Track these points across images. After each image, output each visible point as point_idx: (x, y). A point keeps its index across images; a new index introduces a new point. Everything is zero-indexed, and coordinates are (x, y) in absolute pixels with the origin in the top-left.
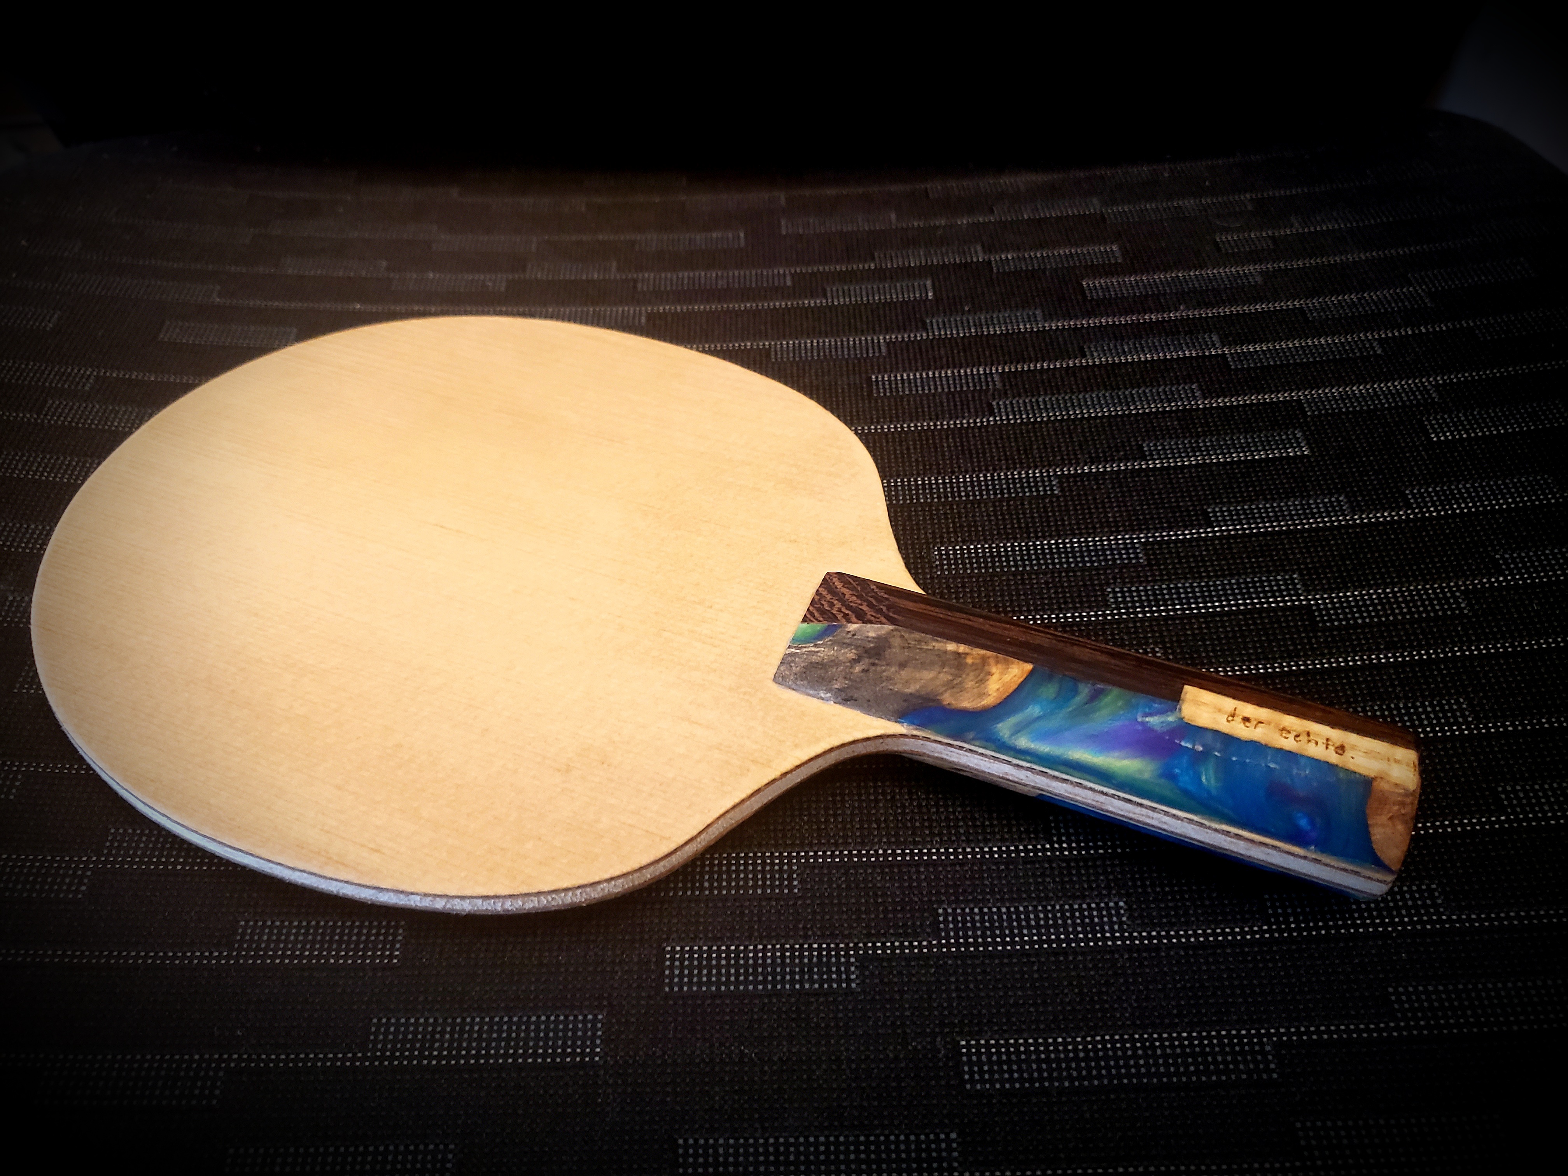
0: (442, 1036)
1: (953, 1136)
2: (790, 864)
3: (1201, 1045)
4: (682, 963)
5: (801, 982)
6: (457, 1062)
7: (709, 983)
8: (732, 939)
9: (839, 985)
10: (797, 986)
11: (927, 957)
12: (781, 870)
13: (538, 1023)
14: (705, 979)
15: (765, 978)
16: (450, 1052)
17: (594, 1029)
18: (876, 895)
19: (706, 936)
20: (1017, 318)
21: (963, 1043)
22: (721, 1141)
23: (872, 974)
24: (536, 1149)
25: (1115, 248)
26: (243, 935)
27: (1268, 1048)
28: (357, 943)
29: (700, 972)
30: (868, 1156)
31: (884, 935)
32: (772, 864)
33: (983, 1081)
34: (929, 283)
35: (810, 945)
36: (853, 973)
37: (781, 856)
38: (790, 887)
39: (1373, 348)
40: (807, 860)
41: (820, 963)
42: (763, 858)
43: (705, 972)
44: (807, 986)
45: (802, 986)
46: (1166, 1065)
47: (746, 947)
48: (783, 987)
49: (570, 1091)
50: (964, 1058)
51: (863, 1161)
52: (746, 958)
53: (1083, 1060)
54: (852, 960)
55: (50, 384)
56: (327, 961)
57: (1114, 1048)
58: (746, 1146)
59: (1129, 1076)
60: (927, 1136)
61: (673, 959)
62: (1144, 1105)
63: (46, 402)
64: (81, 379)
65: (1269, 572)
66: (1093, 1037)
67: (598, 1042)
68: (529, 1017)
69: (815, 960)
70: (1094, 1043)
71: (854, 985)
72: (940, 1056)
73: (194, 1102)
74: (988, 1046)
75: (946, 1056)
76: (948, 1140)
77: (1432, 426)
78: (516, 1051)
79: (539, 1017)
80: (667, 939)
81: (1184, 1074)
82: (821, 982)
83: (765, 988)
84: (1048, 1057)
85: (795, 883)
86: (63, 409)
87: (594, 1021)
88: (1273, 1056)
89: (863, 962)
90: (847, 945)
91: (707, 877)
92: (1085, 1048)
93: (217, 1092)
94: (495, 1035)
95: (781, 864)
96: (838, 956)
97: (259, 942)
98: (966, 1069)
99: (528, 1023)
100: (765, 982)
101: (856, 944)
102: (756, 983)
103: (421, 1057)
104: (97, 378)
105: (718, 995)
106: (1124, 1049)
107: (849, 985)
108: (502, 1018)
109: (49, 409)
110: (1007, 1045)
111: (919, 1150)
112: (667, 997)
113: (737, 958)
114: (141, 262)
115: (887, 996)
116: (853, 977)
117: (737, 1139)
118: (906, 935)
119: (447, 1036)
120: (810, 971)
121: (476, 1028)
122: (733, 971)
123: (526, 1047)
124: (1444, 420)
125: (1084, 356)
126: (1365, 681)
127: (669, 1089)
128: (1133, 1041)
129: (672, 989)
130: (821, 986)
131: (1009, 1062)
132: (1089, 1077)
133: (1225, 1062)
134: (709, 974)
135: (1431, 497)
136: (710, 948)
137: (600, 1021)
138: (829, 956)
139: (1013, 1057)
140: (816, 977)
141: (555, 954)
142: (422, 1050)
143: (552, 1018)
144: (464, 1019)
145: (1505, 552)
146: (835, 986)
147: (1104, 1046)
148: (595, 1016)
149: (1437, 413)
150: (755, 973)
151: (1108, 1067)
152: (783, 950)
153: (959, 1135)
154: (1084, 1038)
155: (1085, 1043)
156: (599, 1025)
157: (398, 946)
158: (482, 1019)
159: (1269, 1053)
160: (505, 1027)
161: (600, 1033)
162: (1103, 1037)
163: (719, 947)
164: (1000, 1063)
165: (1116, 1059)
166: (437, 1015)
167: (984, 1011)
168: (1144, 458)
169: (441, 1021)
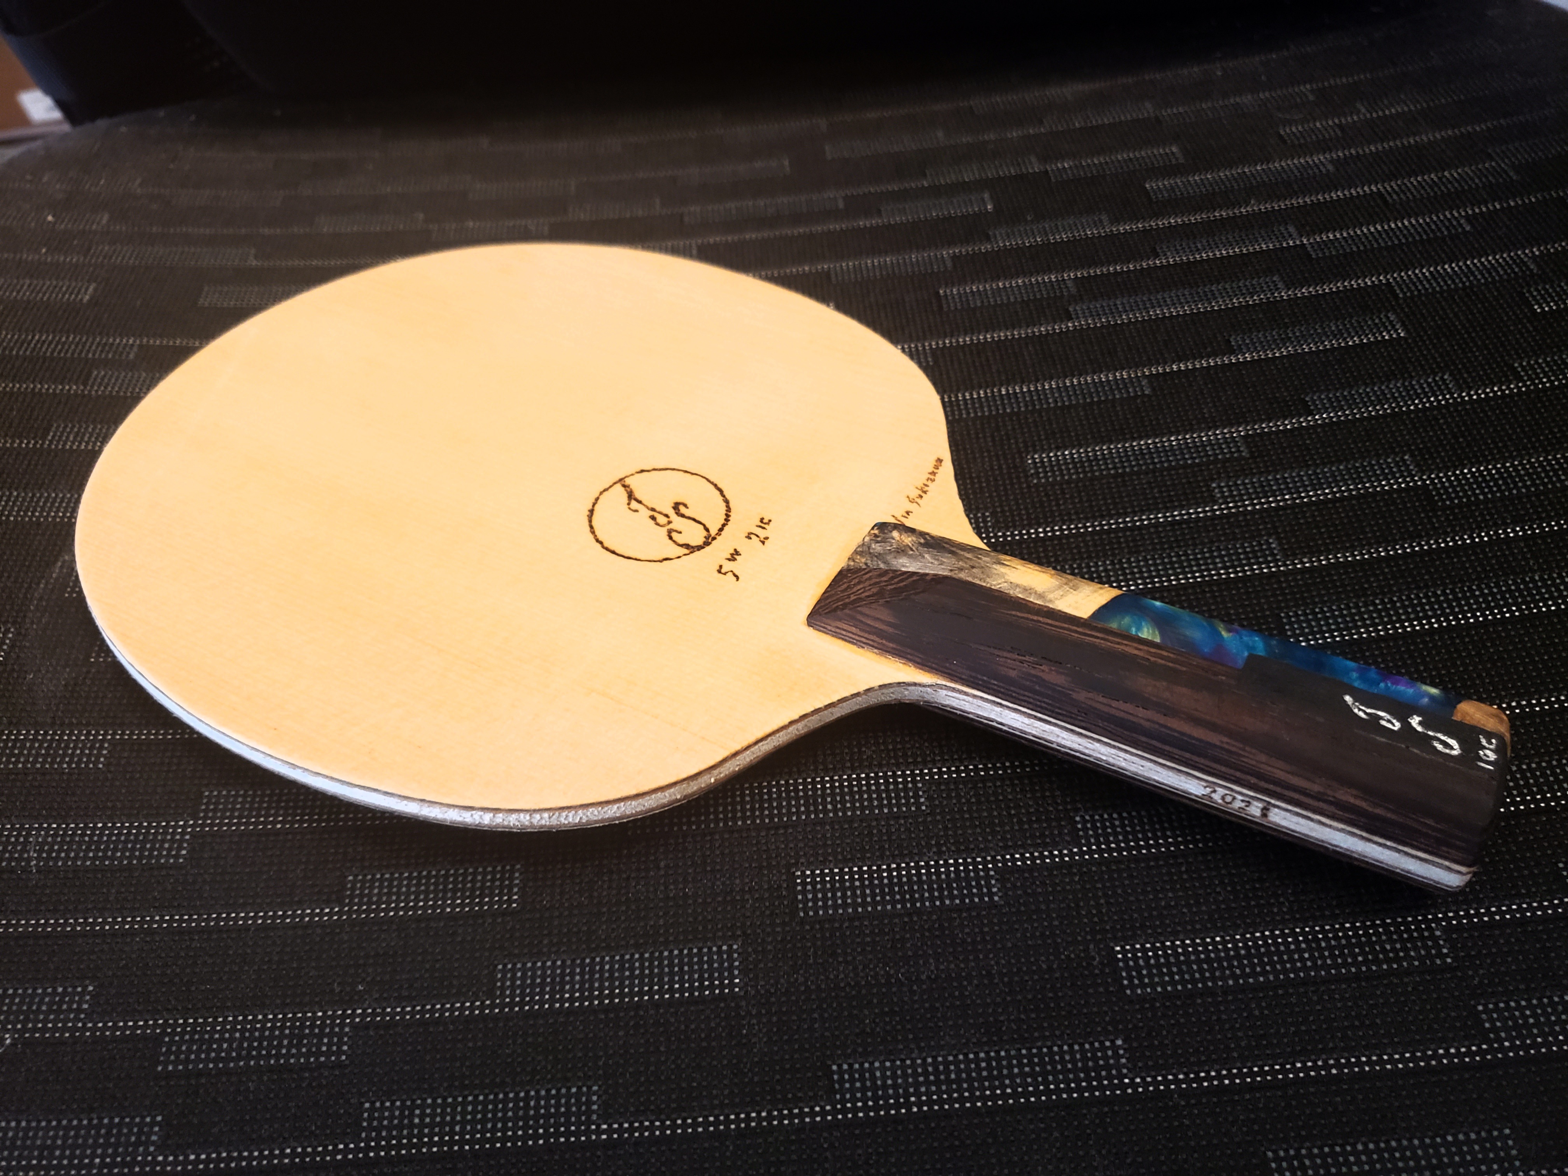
0: (572, 978)
1: (1119, 1042)
2: (914, 781)
3: (1366, 934)
4: (814, 887)
5: (941, 898)
6: (591, 1003)
7: (845, 905)
8: (863, 860)
9: (981, 899)
10: (938, 903)
11: (1069, 865)
12: (906, 789)
13: (671, 957)
14: (840, 901)
15: (903, 897)
16: (582, 994)
17: (731, 959)
18: (1009, 808)
19: (835, 858)
20: (1082, 224)
21: (1118, 948)
22: (877, 1064)
23: (1014, 886)
24: (684, 1085)
25: (1174, 149)
26: (353, 889)
27: (1438, 933)
28: (473, 889)
29: (834, 895)
30: (1033, 1069)
31: (1023, 846)
32: (896, 783)
33: (1143, 986)
34: (986, 196)
35: (946, 861)
36: (994, 886)
37: (904, 775)
38: (918, 805)
39: (1461, 225)
40: (932, 777)
41: (958, 878)
42: (885, 777)
43: (839, 894)
44: (947, 902)
45: (942, 903)
46: (1332, 956)
47: (879, 867)
48: (923, 904)
49: (713, 1025)
50: (1121, 964)
51: (1028, 1075)
52: (880, 878)
53: (1245, 957)
54: (992, 873)
55: (94, 355)
56: (443, 910)
57: (1275, 943)
58: (903, 1068)
59: (1295, 970)
60: (1092, 1044)
61: (804, 884)
62: (1315, 998)
63: (91, 373)
64: (124, 348)
65: (1378, 456)
66: (1252, 934)
67: (736, 972)
68: (661, 953)
69: (952, 875)
70: (1255, 940)
71: (996, 898)
72: (1095, 963)
73: (322, 1059)
74: (1144, 950)
75: (1101, 963)
76: (1114, 1048)
77: (1534, 297)
78: (651, 988)
79: (671, 952)
80: (796, 864)
81: (1352, 964)
82: (962, 897)
83: (904, 906)
84: (1208, 956)
85: (922, 800)
86: (110, 380)
87: (730, 951)
88: (1445, 940)
89: (1004, 874)
90: (984, 858)
91: (829, 799)
92: (1246, 945)
93: (345, 1048)
94: (627, 973)
95: (905, 782)
96: (976, 870)
97: (370, 896)
98: (1124, 974)
99: (661, 959)
100: (903, 901)
101: (994, 857)
102: (894, 903)
103: (552, 1001)
104: (141, 346)
105: (856, 916)
106: (1286, 944)
107: (991, 899)
108: (632, 955)
109: (95, 379)
110: (1164, 948)
111: (1084, 1059)
112: (802, 922)
113: (871, 878)
114: (172, 230)
115: (1033, 907)
116: (995, 890)
117: (893, 1061)
118: (1045, 846)
119: (578, 978)
120: (950, 888)
121: (607, 967)
122: (868, 891)
123: (661, 984)
124: (1546, 290)
125: (1157, 256)
126: (1495, 556)
127: (816, 1015)
128: (1295, 935)
129: (806, 913)
130: (962, 901)
131: (1168, 964)
132: (1254, 975)
133: (1393, 949)
134: (844, 897)
135: (1542, 368)
136: (841, 870)
137: (736, 951)
138: (966, 870)
139: (1172, 960)
140: (955, 892)
141: (681, 886)
142: (552, 993)
143: (685, 952)
144: (593, 959)
146: (977, 900)
147: (1265, 942)
148: (730, 946)
149: (1537, 284)
150: (892, 893)
151: (1272, 963)
152: (918, 868)
153: (1124, 1041)
154: (1243, 935)
155: (1245, 941)
156: (736, 955)
157: (516, 890)
158: (612, 957)
159: (1439, 937)
160: (637, 964)
161: (737, 963)
162: (1263, 933)
163: (851, 869)
164: (1158, 966)
165: (1280, 954)
166: (564, 957)
167: (1136, 915)
168: (1232, 352)
169: (569, 962)
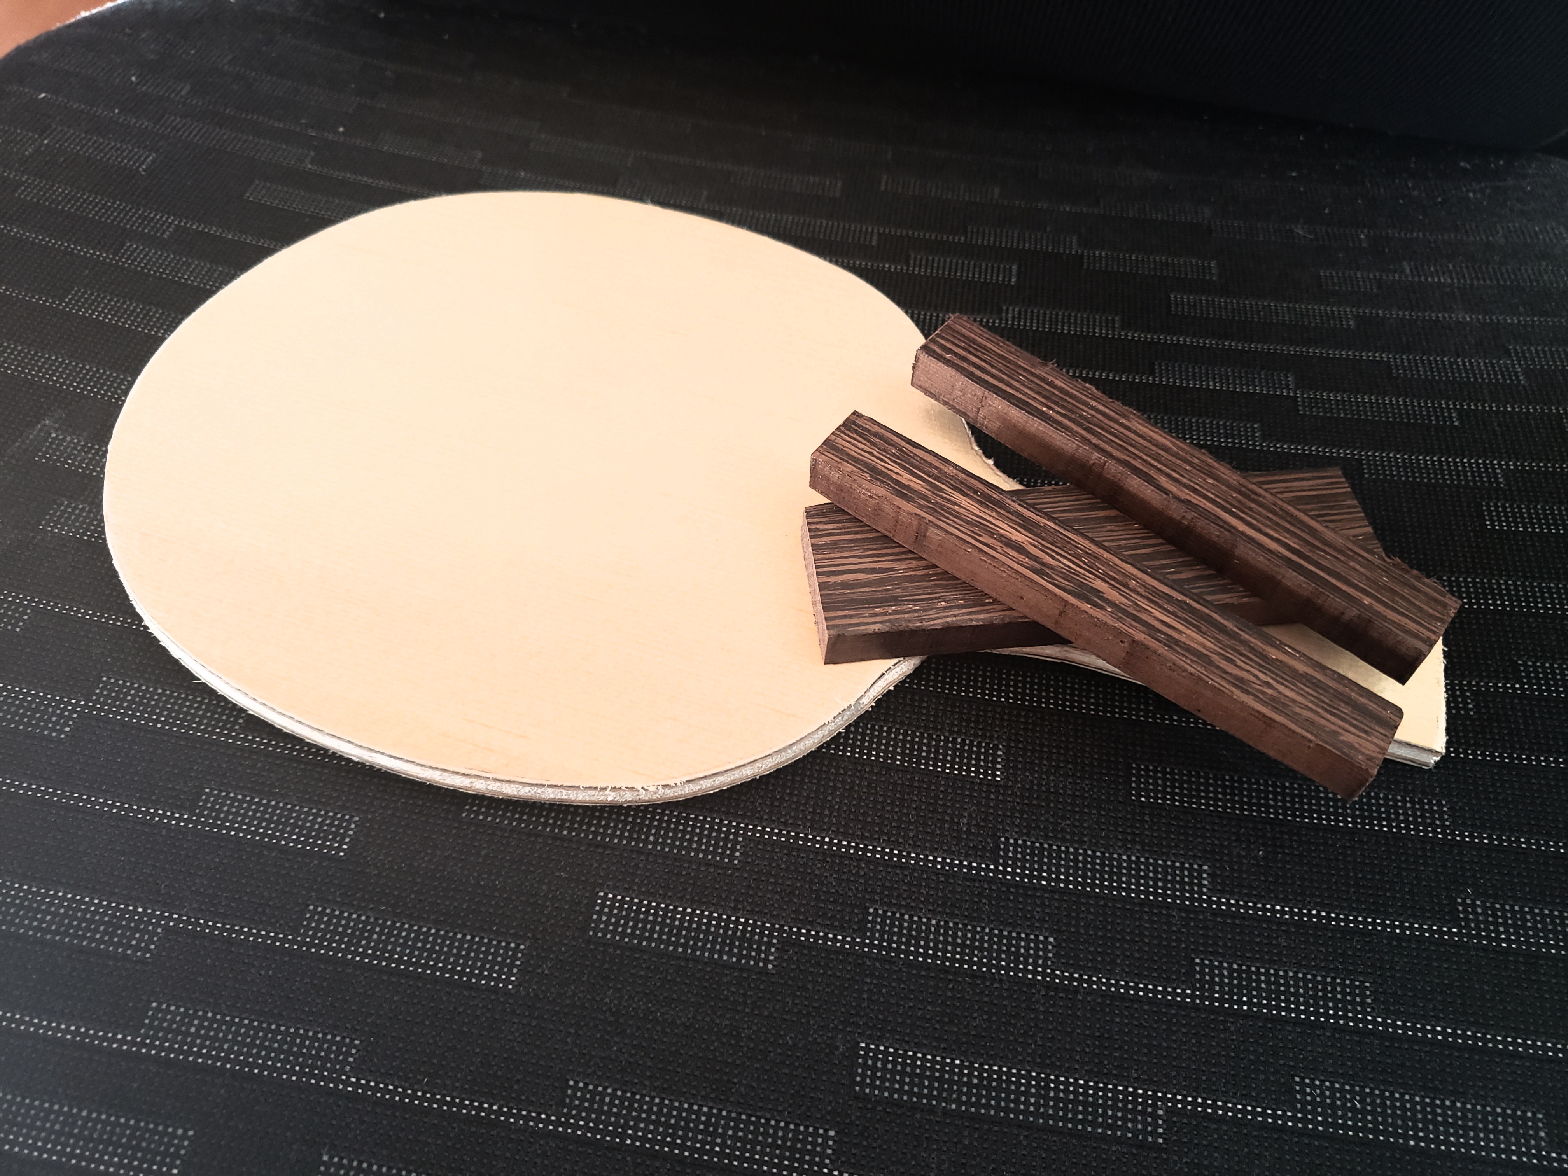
0: (371, 936)
1: (832, 1133)
2: (736, 834)
3: (1095, 1094)
4: (611, 911)
5: (720, 953)
6: (379, 963)
7: (633, 935)
8: (664, 897)
9: (757, 964)
10: (716, 956)
11: (848, 953)
12: (726, 839)
13: (462, 941)
14: (629, 931)
15: (687, 943)
16: (374, 952)
17: (514, 958)
18: (811, 882)
19: (639, 890)
20: (1092, 320)
21: (863, 1045)
22: (609, 1091)
23: (790, 958)
24: (435, 1061)
25: (1213, 264)
26: (206, 801)
27: (1160, 1112)
28: (311, 829)
29: (626, 923)
30: (746, 1136)
31: (811, 923)
32: (719, 831)
33: (873, 1086)
34: (1015, 268)
35: (738, 919)
36: (772, 954)
37: (729, 826)
38: (732, 857)
39: (1451, 418)
40: (754, 834)
41: (742, 939)
42: (712, 823)
43: (631, 924)
44: (725, 958)
45: (721, 957)
46: (1056, 1108)
47: (676, 907)
48: (703, 954)
49: (478, 1013)
50: (860, 1061)
51: (740, 1139)
52: (673, 919)
53: (976, 1086)
54: (775, 941)
55: (132, 226)
56: (279, 842)
57: (1008, 1081)
58: (632, 1100)
59: (1017, 1112)
60: (807, 1127)
61: (603, 905)
62: (1025, 1143)
63: (123, 244)
64: (162, 225)
66: (991, 1066)
67: (515, 971)
68: (455, 934)
69: (739, 934)
70: (990, 1072)
71: (770, 966)
72: (837, 1053)
73: (129, 952)
74: (886, 1053)
75: (843, 1054)
76: (826, 1138)
77: (1490, 512)
78: (436, 964)
79: (464, 935)
80: (602, 885)
81: (1070, 1120)
82: (740, 956)
83: (685, 951)
84: (942, 1076)
85: (737, 854)
86: (139, 254)
87: (516, 950)
88: (1164, 1121)
89: (785, 945)
90: (773, 925)
91: (653, 831)
92: (981, 1074)
93: (152, 947)
94: (419, 945)
95: (728, 833)
96: (762, 934)
97: (220, 811)
98: (860, 1071)
99: (453, 939)
100: (685, 946)
101: (782, 926)
102: (677, 944)
103: (346, 951)
104: (178, 227)
105: (638, 948)
106: (1018, 1084)
107: (766, 966)
108: (429, 929)
109: (126, 251)
110: (905, 1057)
111: (795, 1140)
112: (589, 940)
113: (665, 916)
114: (243, 116)
115: (800, 984)
116: (771, 958)
117: (624, 1092)
118: (832, 927)
119: (375, 936)
120: (732, 945)
121: (404, 934)
122: (658, 928)
123: (446, 962)
124: (1504, 508)
125: (1152, 373)
127: (572, 1031)
128: (1029, 1078)
129: (595, 934)
130: (739, 961)
131: (903, 1073)
132: (977, 1105)
133: (1114, 1117)
134: (634, 927)
136: (641, 901)
137: (521, 951)
138: (753, 932)
139: (908, 1069)
140: (736, 950)
141: (493, 877)
142: (349, 944)
143: (477, 939)
144: (394, 923)
145: (1529, 659)
146: (752, 963)
147: (1000, 1077)
148: (518, 945)
149: (1498, 499)
150: (678, 935)
151: (998, 1099)
152: (710, 918)
153: (837, 1133)
154: (982, 1065)
155: (981, 1070)
156: (520, 955)
157: (347, 840)
158: (411, 926)
159: (1160, 1117)
160: (431, 939)
161: (518, 963)
162: (1000, 1067)
163: (650, 902)
164: (893, 1072)
165: (1008, 1092)
166: (369, 914)
167: (890, 1019)
169: (372, 920)
